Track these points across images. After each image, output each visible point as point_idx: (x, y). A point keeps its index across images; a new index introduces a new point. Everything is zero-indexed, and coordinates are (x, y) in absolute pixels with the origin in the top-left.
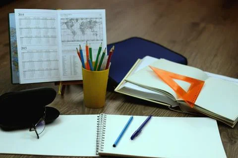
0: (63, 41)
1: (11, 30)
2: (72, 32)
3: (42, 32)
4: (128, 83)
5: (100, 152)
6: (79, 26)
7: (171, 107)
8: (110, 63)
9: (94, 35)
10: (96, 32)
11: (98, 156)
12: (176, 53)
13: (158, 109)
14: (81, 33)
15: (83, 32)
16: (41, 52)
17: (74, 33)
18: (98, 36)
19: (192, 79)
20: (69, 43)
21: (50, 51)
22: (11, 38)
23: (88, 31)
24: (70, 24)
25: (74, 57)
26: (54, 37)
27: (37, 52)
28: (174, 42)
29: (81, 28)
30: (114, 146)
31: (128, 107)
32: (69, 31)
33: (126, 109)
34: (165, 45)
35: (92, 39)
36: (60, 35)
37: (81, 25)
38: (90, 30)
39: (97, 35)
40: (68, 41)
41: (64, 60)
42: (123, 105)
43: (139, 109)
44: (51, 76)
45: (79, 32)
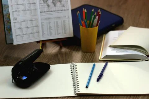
0: (41, 12)
1: (3, 6)
2: (47, 6)
3: (27, 7)
5: (77, 92)
9: (62, 6)
10: (64, 4)
11: (76, 95)
14: (53, 6)
15: (55, 5)
16: (27, 21)
17: (48, 6)
18: (65, 7)
21: (33, 19)
22: (4, 11)
23: (58, 4)
26: (35, 10)
27: (24, 21)
29: (53, 2)
31: (90, 57)
32: (45, 5)
35: (61, 9)
36: (39, 8)
38: (60, 3)
40: (45, 12)
41: (42, 26)
44: (34, 37)
45: (52, 5)
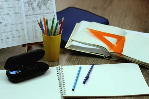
0: (26, 16)
2: (32, 9)
3: (12, 10)
4: (73, 41)
6: (37, 4)
7: (105, 57)
8: (62, 30)
9: (47, 9)
10: (49, 7)
12: (99, 16)
13: (96, 59)
14: (39, 9)
15: (40, 8)
16: (12, 24)
17: (34, 9)
19: (117, 35)
20: (30, 16)
23: (43, 7)
24: (30, 3)
25: (35, 26)
26: (20, 13)
27: (10, 25)
28: (96, 8)
30: (73, 90)
31: (76, 59)
32: (30, 8)
33: (74, 61)
34: (90, 10)
35: (46, 13)
36: (24, 11)
37: (38, 3)
38: (45, 6)
39: (49, 9)
40: (30, 15)
41: (28, 29)
42: (72, 57)
43: (83, 59)
44: (20, 41)
45: (37, 9)
